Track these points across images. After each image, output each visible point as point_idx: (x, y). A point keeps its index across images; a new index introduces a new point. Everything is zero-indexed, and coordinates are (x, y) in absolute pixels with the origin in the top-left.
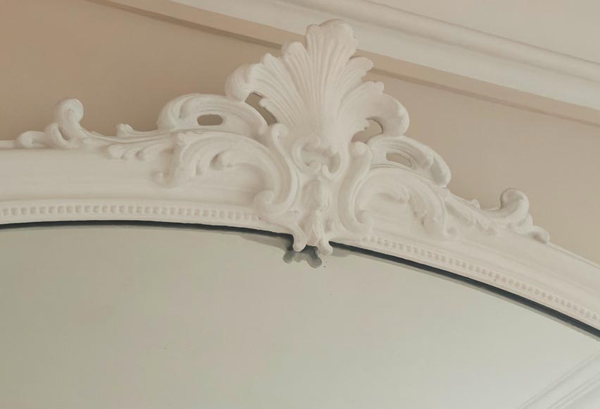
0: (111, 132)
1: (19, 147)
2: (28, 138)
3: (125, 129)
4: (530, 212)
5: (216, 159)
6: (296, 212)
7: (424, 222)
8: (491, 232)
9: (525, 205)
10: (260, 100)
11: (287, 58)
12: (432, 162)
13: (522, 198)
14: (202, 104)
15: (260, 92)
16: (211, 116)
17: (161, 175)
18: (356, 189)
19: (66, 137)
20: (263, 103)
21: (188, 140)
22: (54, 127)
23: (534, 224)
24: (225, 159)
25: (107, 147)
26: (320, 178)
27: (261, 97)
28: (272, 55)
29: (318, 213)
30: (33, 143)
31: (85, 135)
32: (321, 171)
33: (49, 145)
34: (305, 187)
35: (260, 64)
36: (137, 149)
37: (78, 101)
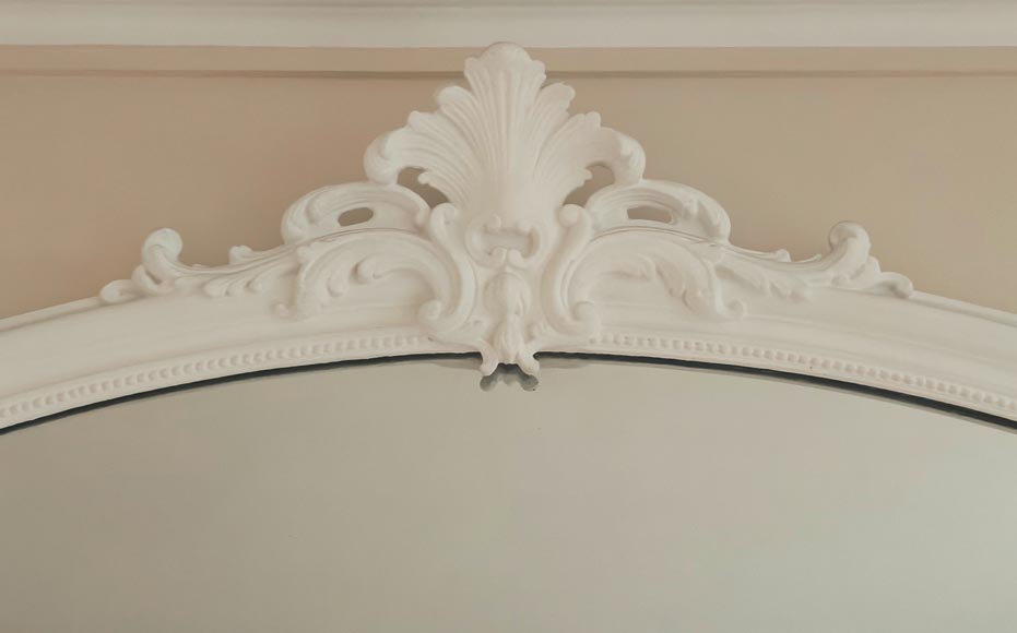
0: (222, 260)
1: (104, 305)
2: (112, 291)
3: (239, 252)
4: (873, 253)
5: (356, 270)
6: (476, 322)
7: (686, 299)
8: (796, 297)
9: (860, 244)
10: (417, 175)
11: (444, 110)
12: (695, 210)
13: (854, 236)
14: (334, 199)
15: (417, 164)
16: (355, 210)
17: (281, 307)
18: (565, 275)
19: (157, 281)
20: (423, 179)
21: (311, 255)
22: (140, 271)
23: (883, 270)
24: (366, 269)
25: (204, 284)
26: (508, 270)
27: (421, 171)
28: (420, 111)
29: (512, 318)
30: (121, 294)
31: (177, 274)
32: (507, 260)
33: (139, 295)
34: (486, 286)
35: (405, 129)
36: (249, 278)
37: (168, 230)
